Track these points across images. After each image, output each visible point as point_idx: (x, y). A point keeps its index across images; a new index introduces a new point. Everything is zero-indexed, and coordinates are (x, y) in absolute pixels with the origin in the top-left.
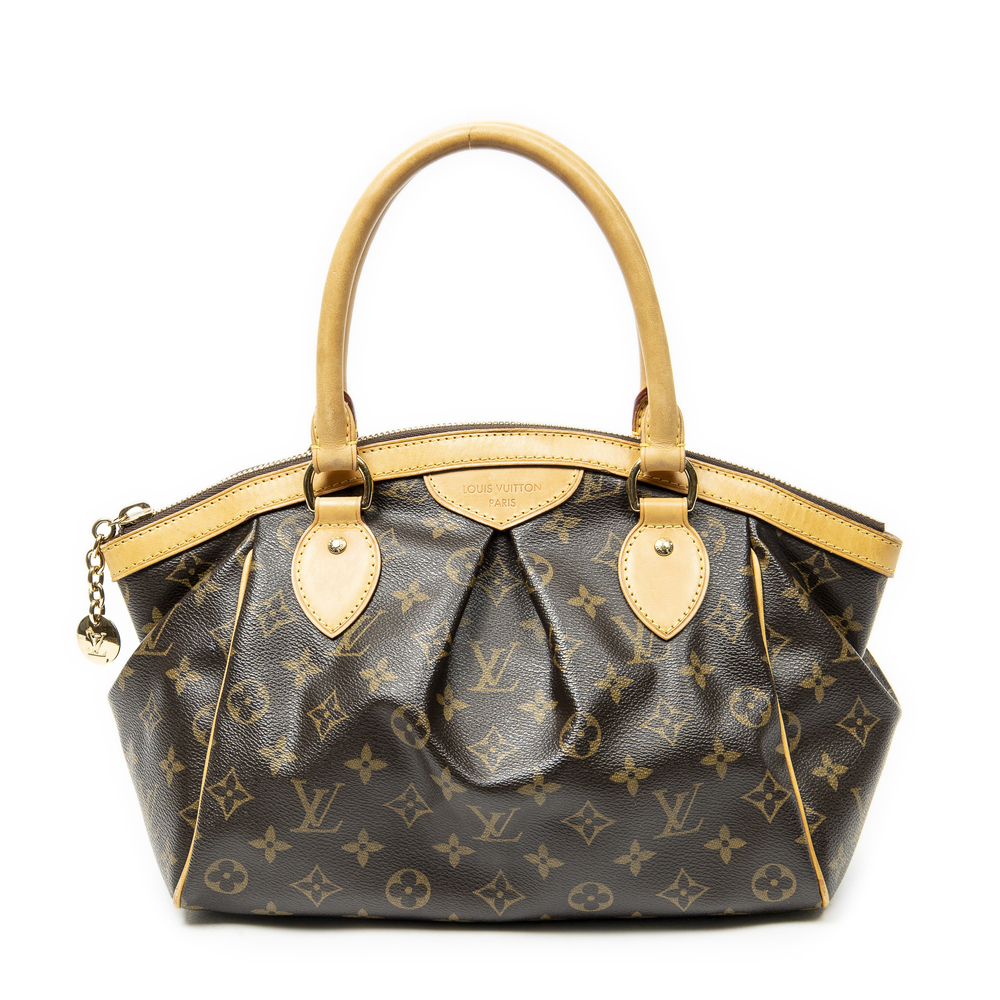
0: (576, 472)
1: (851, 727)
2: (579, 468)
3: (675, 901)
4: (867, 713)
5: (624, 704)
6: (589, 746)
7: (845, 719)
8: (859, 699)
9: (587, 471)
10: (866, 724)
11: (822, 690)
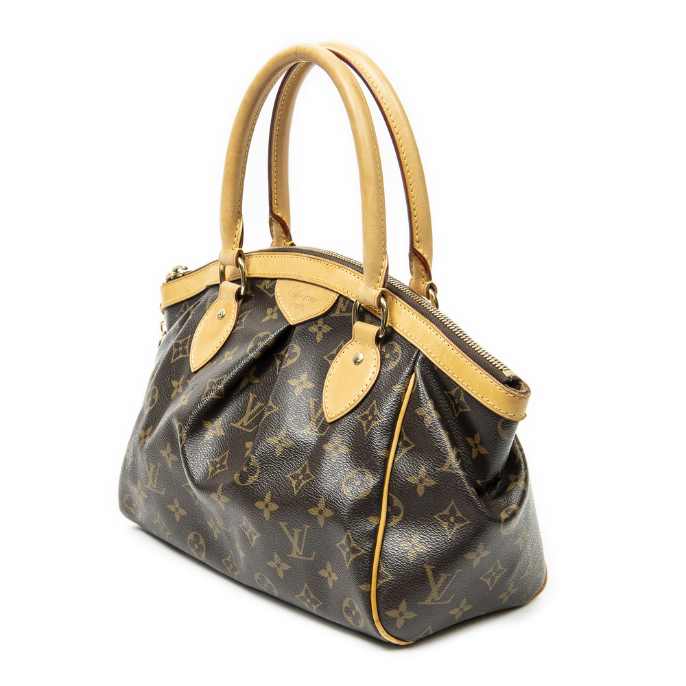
0: (334, 294)
1: (445, 521)
2: (337, 293)
3: (306, 604)
4: (459, 514)
5: (282, 458)
6: (248, 479)
7: (441, 514)
8: (453, 502)
9: (340, 295)
10: (457, 522)
11: (423, 488)
